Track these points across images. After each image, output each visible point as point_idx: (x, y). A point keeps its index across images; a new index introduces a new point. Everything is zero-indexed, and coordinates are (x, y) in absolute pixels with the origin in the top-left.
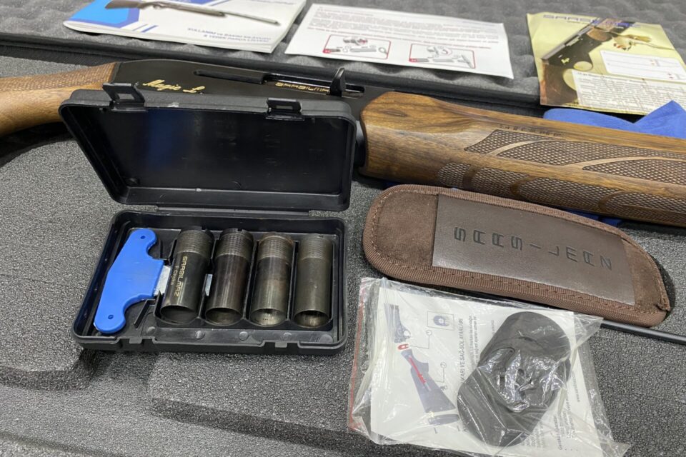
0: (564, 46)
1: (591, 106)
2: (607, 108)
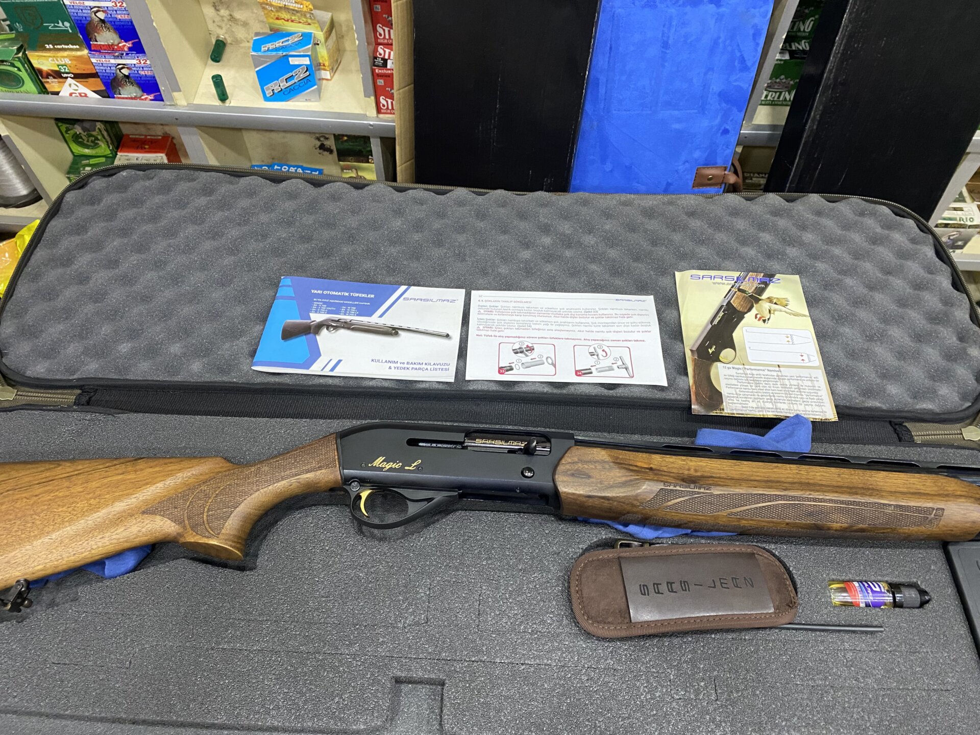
0: (710, 326)
1: (735, 412)
2: (748, 412)
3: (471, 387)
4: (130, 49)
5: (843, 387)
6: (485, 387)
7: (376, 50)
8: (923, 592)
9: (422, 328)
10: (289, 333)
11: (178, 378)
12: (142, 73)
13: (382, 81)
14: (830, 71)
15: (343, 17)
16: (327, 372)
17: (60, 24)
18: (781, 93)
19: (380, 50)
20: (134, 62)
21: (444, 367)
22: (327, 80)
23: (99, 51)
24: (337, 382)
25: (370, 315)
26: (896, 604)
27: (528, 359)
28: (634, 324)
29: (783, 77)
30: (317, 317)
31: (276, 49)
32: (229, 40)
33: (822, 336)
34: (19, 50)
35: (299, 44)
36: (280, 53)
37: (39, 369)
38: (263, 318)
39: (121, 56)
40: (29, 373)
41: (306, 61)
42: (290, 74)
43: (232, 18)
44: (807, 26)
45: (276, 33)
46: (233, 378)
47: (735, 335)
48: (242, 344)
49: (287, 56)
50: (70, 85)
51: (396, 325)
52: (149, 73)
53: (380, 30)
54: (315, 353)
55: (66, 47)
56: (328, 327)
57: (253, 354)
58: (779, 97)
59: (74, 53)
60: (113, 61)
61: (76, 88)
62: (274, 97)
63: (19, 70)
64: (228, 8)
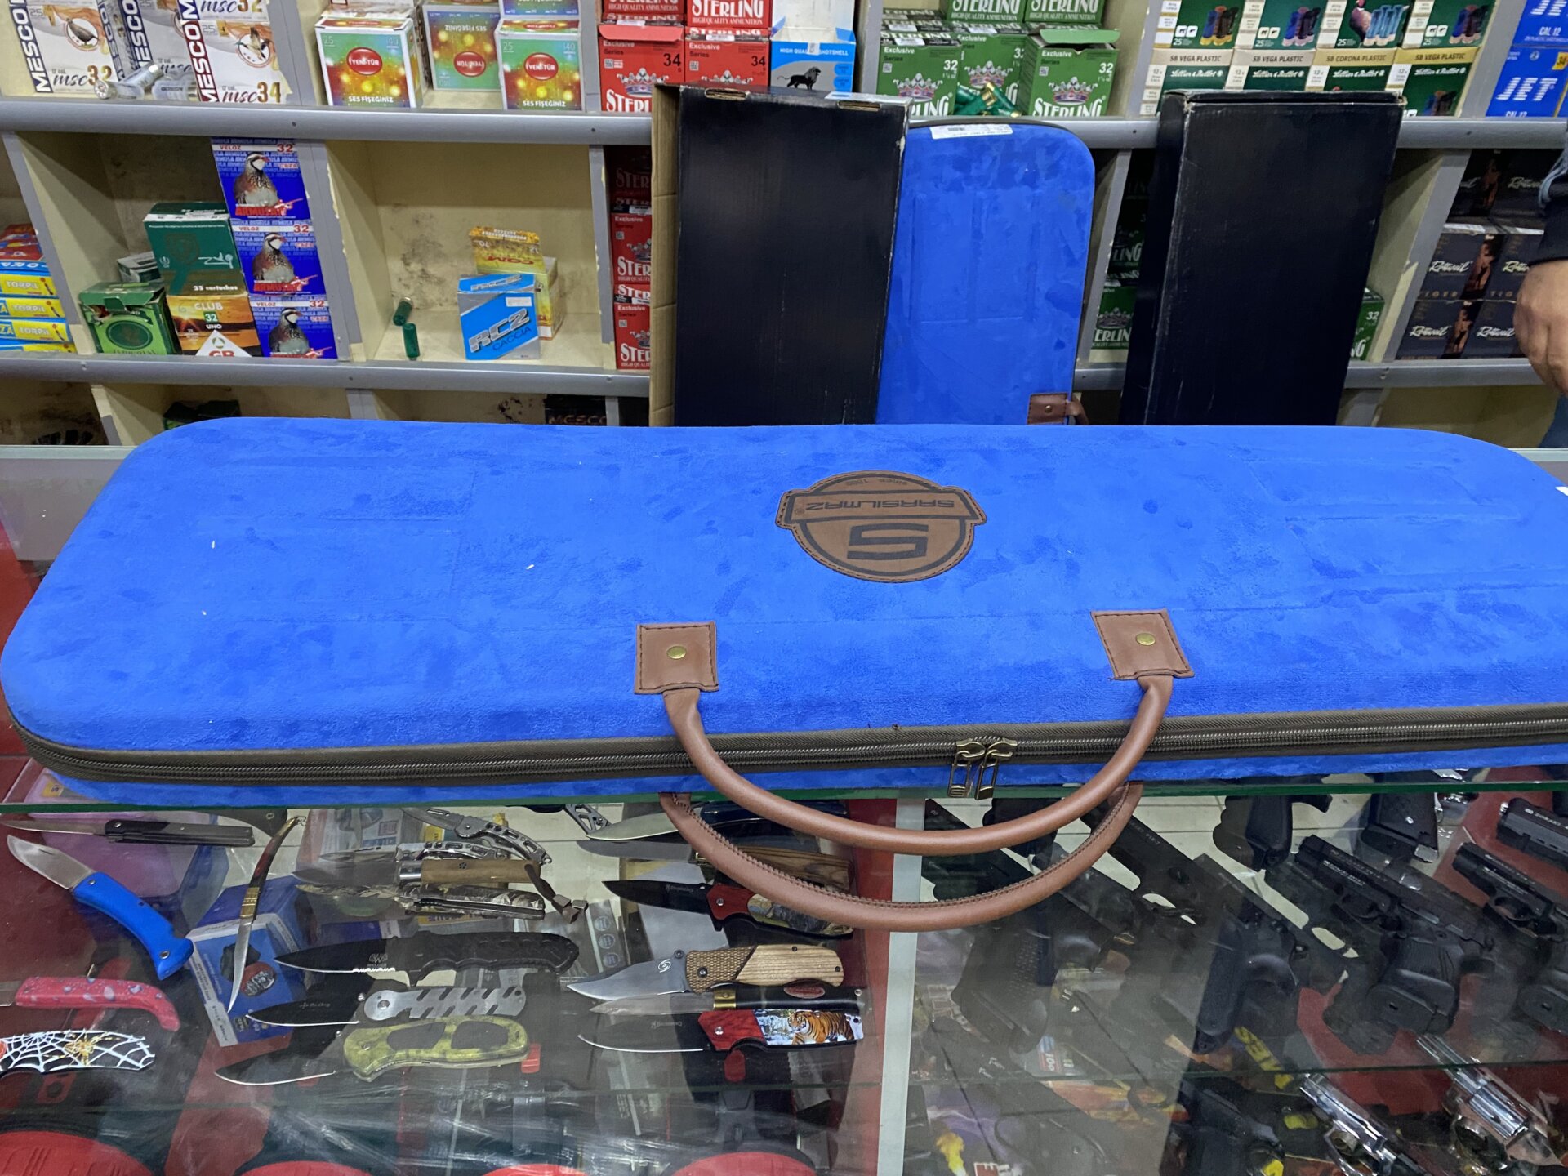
4: (305, 288)
7: (617, 288)
12: (314, 319)
13: (625, 322)
14: (1172, 262)
17: (221, 258)
18: (1117, 331)
20: (307, 304)
22: (546, 338)
23: (263, 293)
29: (1117, 309)
31: (489, 289)
32: (416, 304)
34: (156, 295)
36: (496, 292)
39: (291, 298)
41: (526, 302)
42: (505, 321)
43: (424, 274)
44: (1135, 254)
45: (487, 276)
49: (504, 295)
50: (214, 341)
52: (324, 319)
53: (622, 265)
55: (221, 288)
58: (1116, 337)
59: (229, 297)
60: (279, 304)
61: (221, 344)
62: (481, 352)
63: (150, 322)
64: (420, 261)
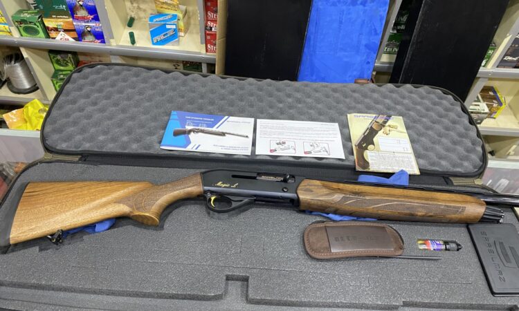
0: (363, 136)
1: (375, 170)
2: (380, 170)
3: (258, 158)
4: (92, 19)
5: (421, 161)
6: (264, 158)
7: (207, 23)
8: (458, 245)
9: (235, 133)
10: (176, 134)
11: (126, 151)
12: (97, 30)
13: (209, 37)
15: (190, 9)
16: (194, 150)
17: (61, 7)
18: (393, 48)
19: (209, 23)
20: (94, 24)
21: (246, 149)
22: (182, 36)
23: (78, 20)
24: (198, 154)
25: (212, 127)
26: (446, 249)
27: (283, 147)
28: (330, 134)
29: (393, 41)
30: (188, 128)
31: (160, 21)
32: (136, 18)
33: (412, 141)
34: (39, 18)
35: (171, 19)
36: (162, 23)
37: (63, 146)
38: (164, 128)
39: (88, 22)
40: (58, 148)
41: (174, 27)
42: (166, 33)
43: (139, 8)
44: (404, 19)
45: (160, 14)
46: (151, 151)
47: (375, 139)
48: (155, 138)
49: (165, 24)
50: (61, 35)
51: (224, 131)
52: (100, 30)
54: (189, 142)
55: (62, 17)
56: (194, 132)
57: (160, 142)
58: (392, 50)
59: (65, 20)
60: (84, 24)
61: (64, 36)
62: (158, 43)
63: (38, 27)
64: (137, 3)
